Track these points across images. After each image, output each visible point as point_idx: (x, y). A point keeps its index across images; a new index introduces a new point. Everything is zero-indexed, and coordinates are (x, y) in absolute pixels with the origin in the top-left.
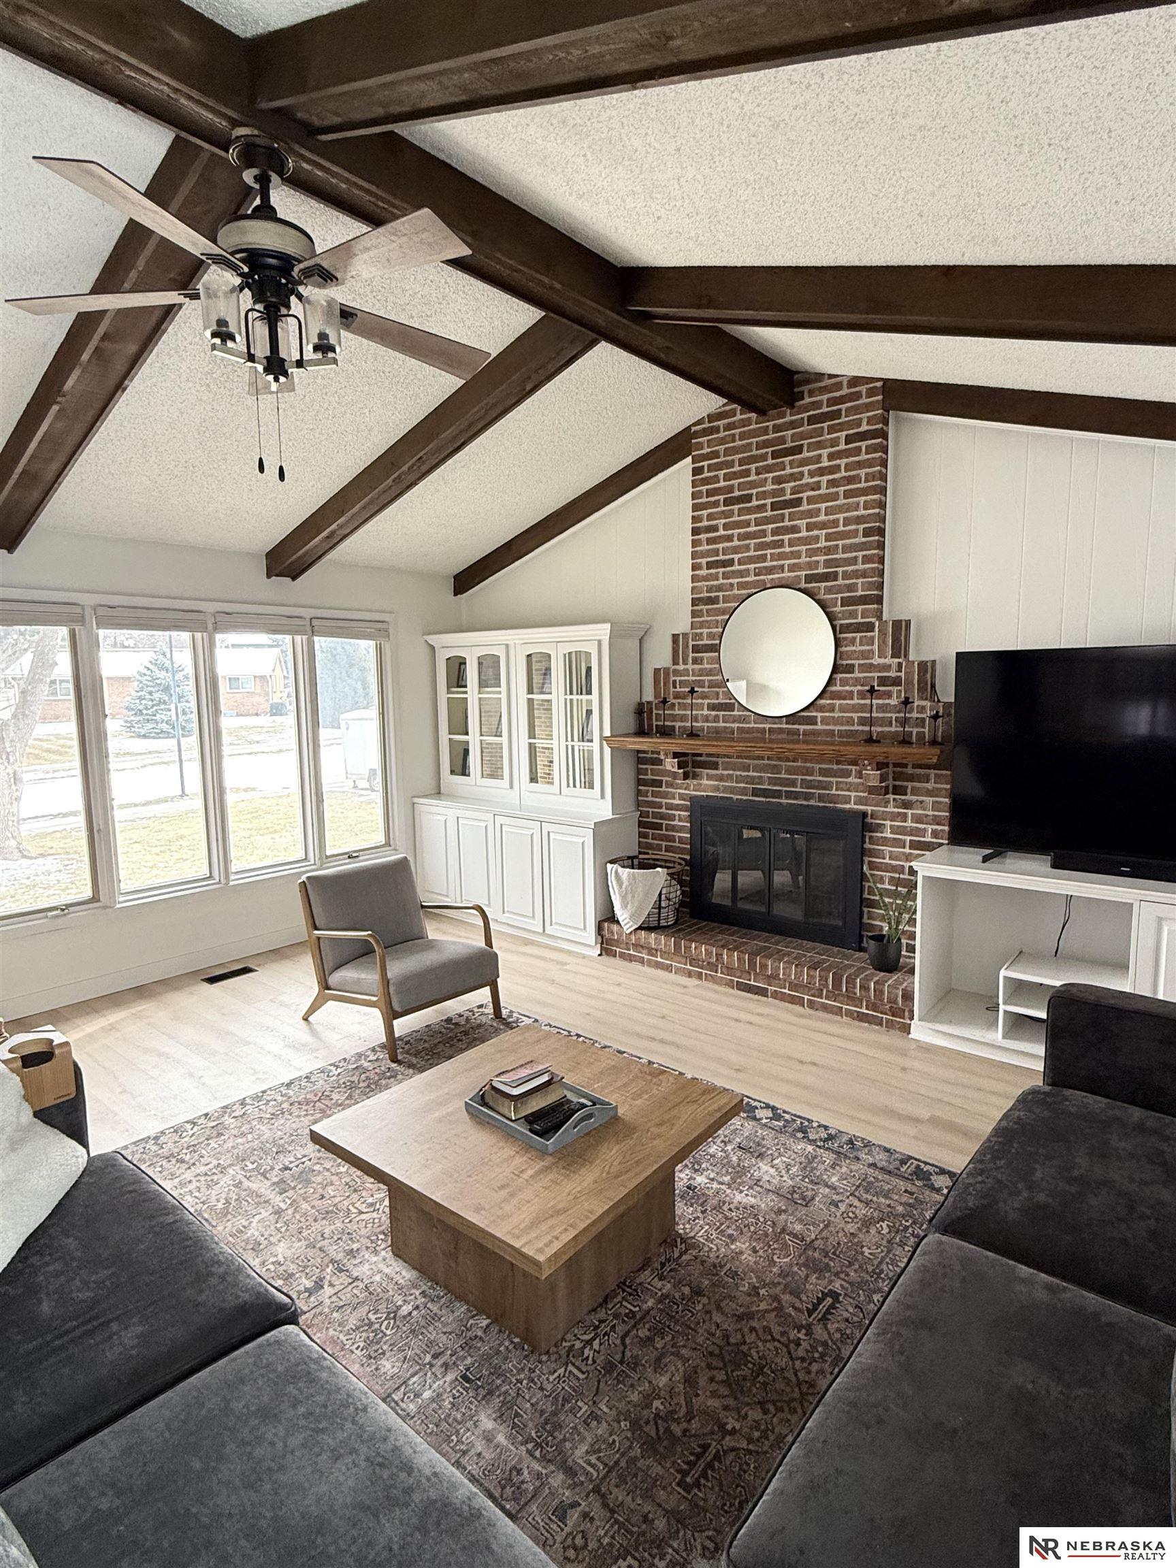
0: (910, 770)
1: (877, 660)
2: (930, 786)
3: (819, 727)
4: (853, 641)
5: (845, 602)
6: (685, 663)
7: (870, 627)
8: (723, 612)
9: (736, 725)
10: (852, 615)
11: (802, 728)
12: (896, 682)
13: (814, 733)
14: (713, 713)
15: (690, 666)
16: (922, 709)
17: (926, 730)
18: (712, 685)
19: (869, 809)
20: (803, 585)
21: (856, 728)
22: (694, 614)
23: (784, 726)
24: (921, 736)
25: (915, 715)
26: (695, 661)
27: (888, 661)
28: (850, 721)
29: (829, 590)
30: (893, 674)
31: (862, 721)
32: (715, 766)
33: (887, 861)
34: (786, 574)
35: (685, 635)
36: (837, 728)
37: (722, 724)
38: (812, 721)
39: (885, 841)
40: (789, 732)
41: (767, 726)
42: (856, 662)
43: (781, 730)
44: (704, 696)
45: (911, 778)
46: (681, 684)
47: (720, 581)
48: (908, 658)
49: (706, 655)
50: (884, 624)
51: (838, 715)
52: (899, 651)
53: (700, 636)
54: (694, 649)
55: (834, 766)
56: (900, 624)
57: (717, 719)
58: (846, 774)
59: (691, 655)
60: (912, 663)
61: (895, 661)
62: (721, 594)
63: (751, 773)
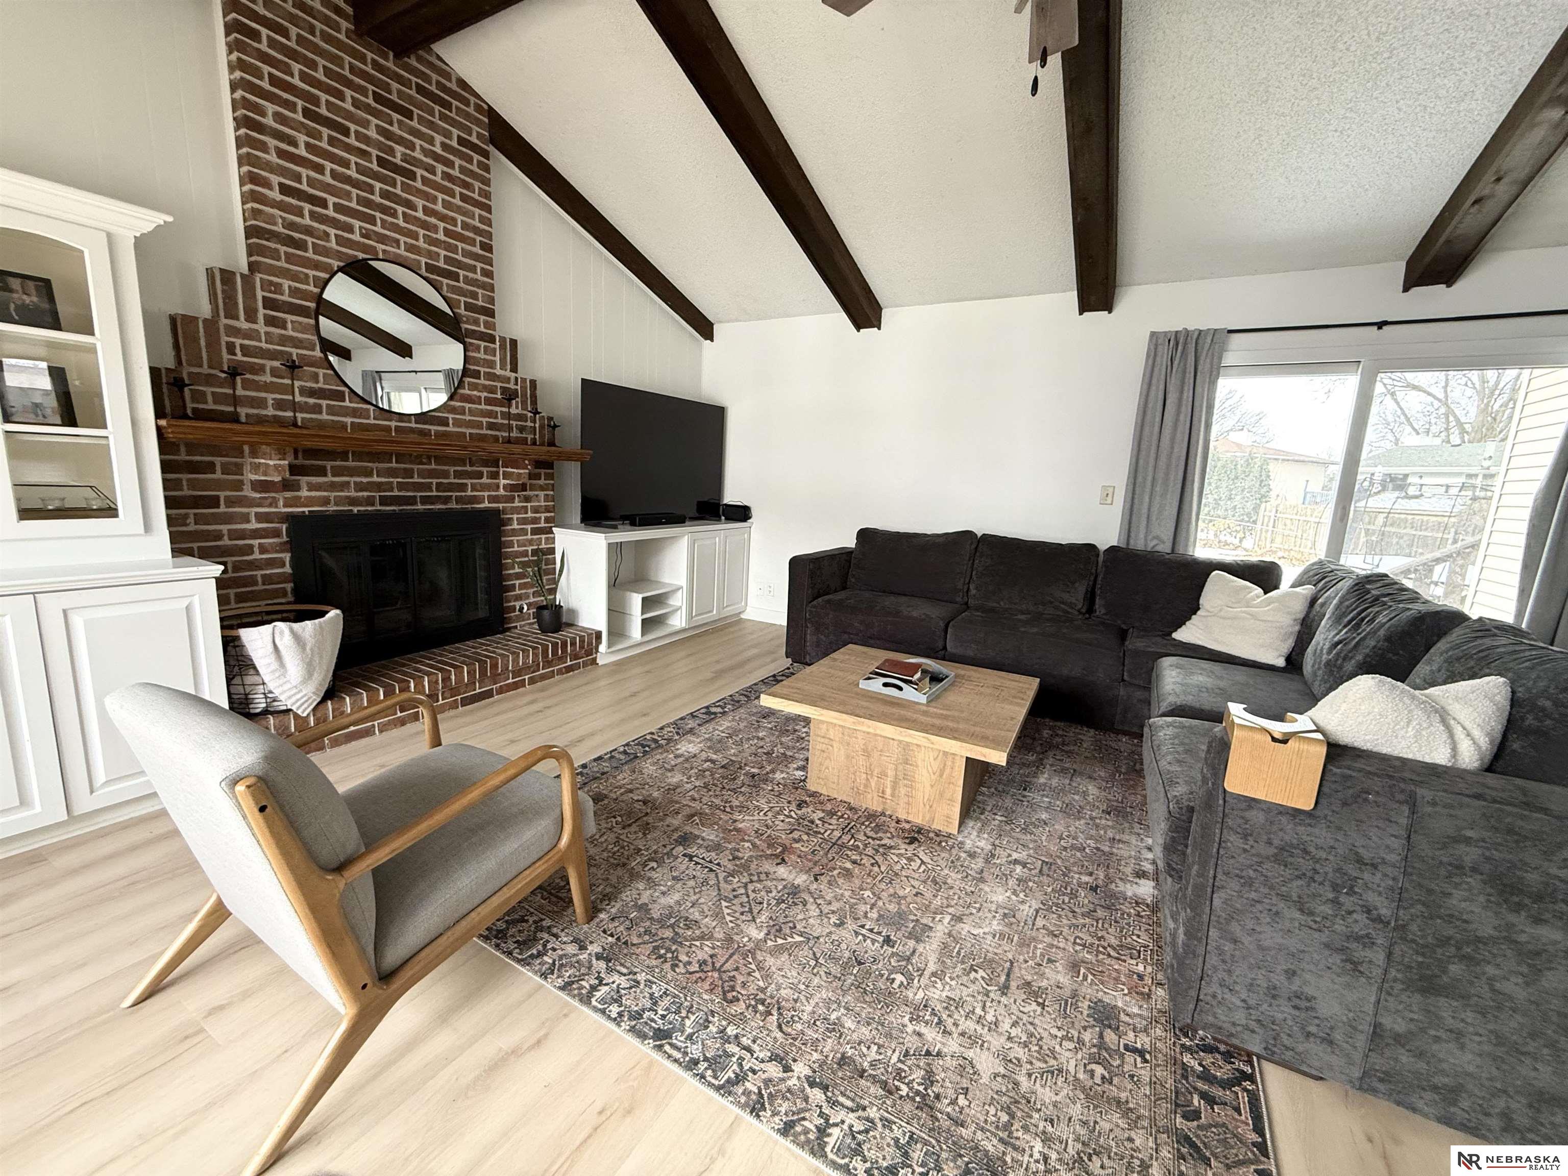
1: (498, 371)
3: (451, 428)
4: (478, 349)
5: (468, 307)
6: (251, 316)
7: (493, 339)
8: (317, 266)
9: (349, 420)
10: (477, 323)
11: (433, 428)
12: (515, 394)
13: (445, 435)
14: (311, 401)
15: (261, 327)
18: (304, 361)
19: (501, 505)
21: (484, 432)
23: (413, 425)
25: (529, 424)
26: (269, 321)
27: (508, 373)
28: (479, 425)
30: (512, 386)
32: (322, 472)
33: (516, 549)
34: (402, 251)
35: (245, 276)
36: (468, 431)
37: (325, 416)
38: (444, 422)
39: (514, 532)
41: (393, 424)
42: (482, 370)
43: (412, 430)
46: (245, 350)
47: (307, 221)
48: (520, 375)
49: (289, 317)
50: (503, 340)
51: (468, 418)
52: (514, 369)
53: (278, 288)
54: (269, 304)
55: (468, 468)
56: (514, 343)
57: (317, 409)
58: (480, 475)
59: (261, 312)
60: (524, 380)
61: (514, 375)
62: (310, 240)
63: (375, 479)
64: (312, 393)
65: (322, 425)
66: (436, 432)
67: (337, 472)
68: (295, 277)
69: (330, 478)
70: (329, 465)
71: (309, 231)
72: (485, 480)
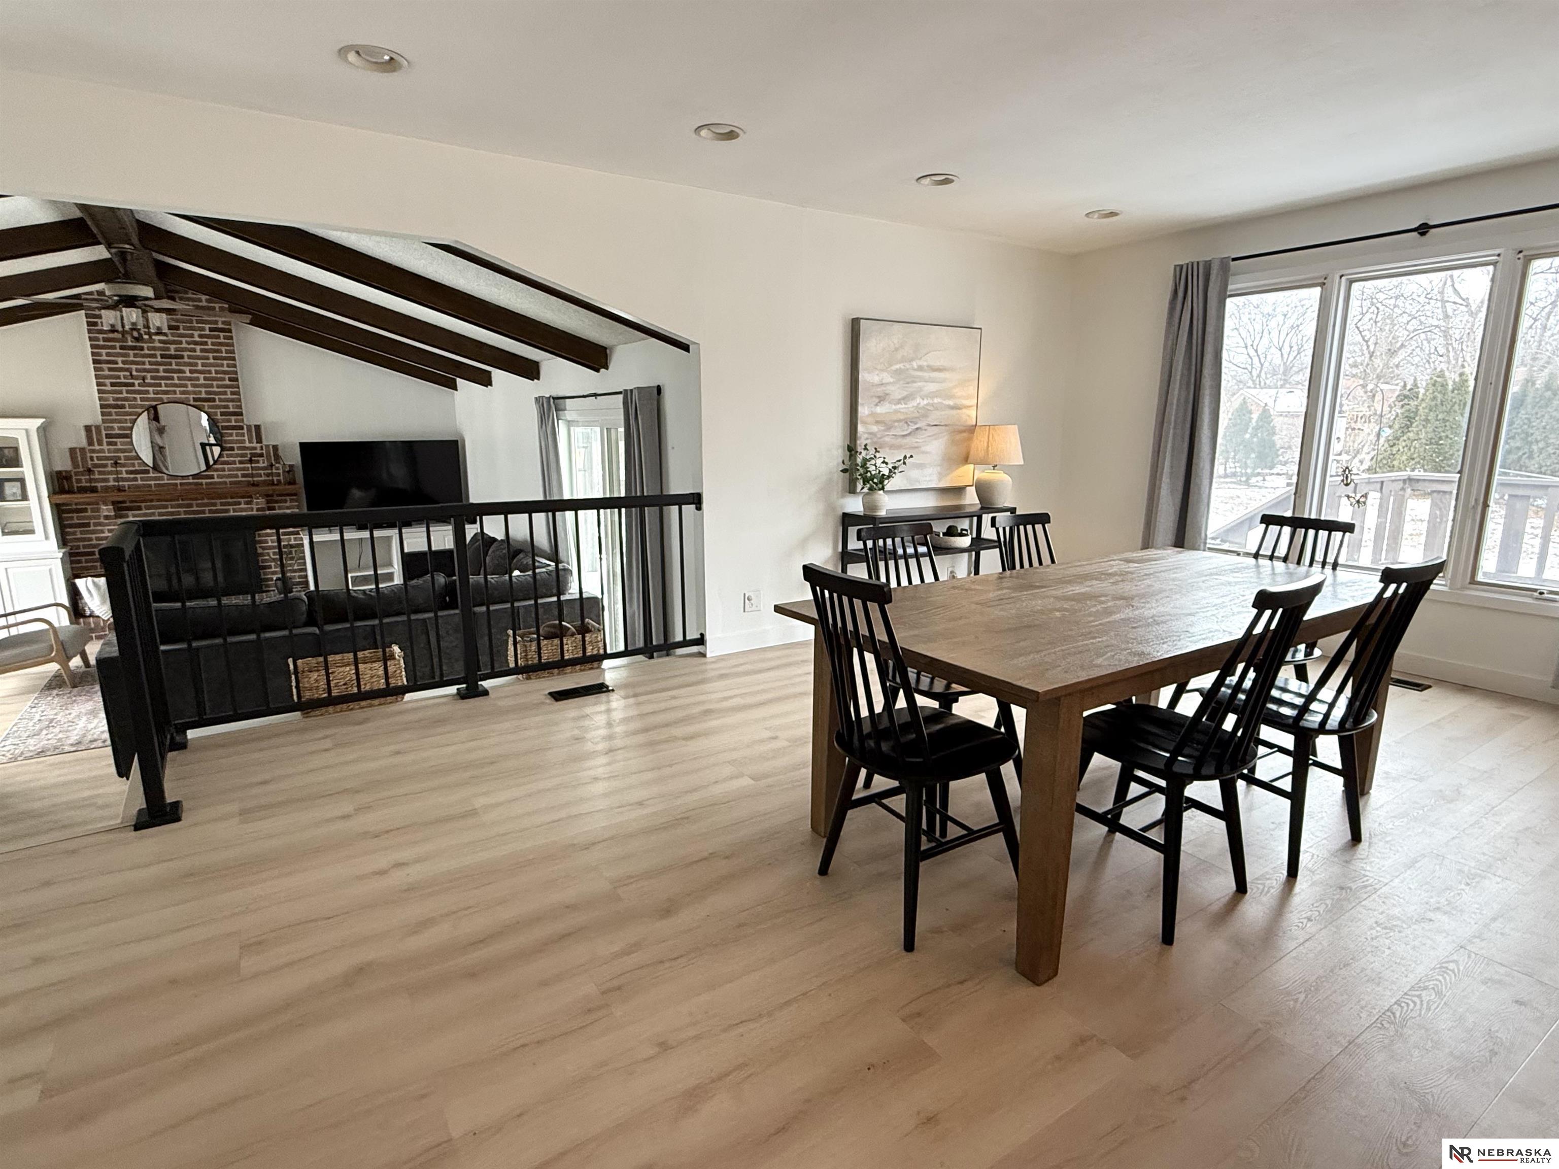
0: (276, 498)
1: (247, 444)
2: (288, 504)
3: (216, 480)
4: (231, 435)
5: (222, 414)
6: (100, 443)
7: (241, 428)
8: (130, 414)
9: (153, 482)
10: (230, 421)
11: (204, 481)
12: (261, 455)
13: (211, 483)
14: (132, 476)
15: (105, 447)
16: (277, 469)
17: (281, 478)
18: (127, 458)
20: (192, 403)
21: (240, 479)
22: (103, 414)
23: (191, 481)
24: (279, 481)
25: (274, 471)
26: (109, 444)
27: (254, 445)
28: (237, 476)
29: (210, 407)
30: (258, 451)
31: (244, 476)
32: (139, 508)
34: (178, 396)
35: (98, 428)
36: (228, 480)
37: (140, 482)
38: (212, 477)
40: (196, 484)
41: (178, 482)
43: (190, 484)
44: (123, 466)
45: (277, 502)
46: (98, 458)
47: (125, 395)
48: (265, 442)
49: (119, 440)
50: (249, 427)
51: (227, 473)
52: (259, 440)
53: (112, 428)
54: (108, 436)
55: (230, 500)
56: (258, 428)
57: (135, 479)
58: (240, 503)
59: (105, 440)
60: (267, 446)
61: (259, 445)
62: (126, 403)
63: (170, 510)
64: (131, 472)
65: (138, 486)
66: (206, 484)
67: (148, 508)
68: (120, 421)
69: (144, 511)
70: (143, 505)
71: (125, 399)
72: (242, 506)
